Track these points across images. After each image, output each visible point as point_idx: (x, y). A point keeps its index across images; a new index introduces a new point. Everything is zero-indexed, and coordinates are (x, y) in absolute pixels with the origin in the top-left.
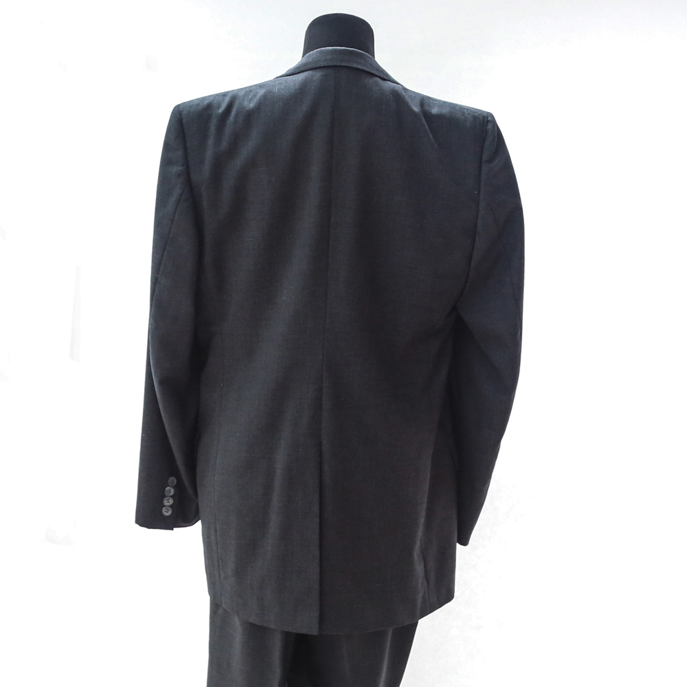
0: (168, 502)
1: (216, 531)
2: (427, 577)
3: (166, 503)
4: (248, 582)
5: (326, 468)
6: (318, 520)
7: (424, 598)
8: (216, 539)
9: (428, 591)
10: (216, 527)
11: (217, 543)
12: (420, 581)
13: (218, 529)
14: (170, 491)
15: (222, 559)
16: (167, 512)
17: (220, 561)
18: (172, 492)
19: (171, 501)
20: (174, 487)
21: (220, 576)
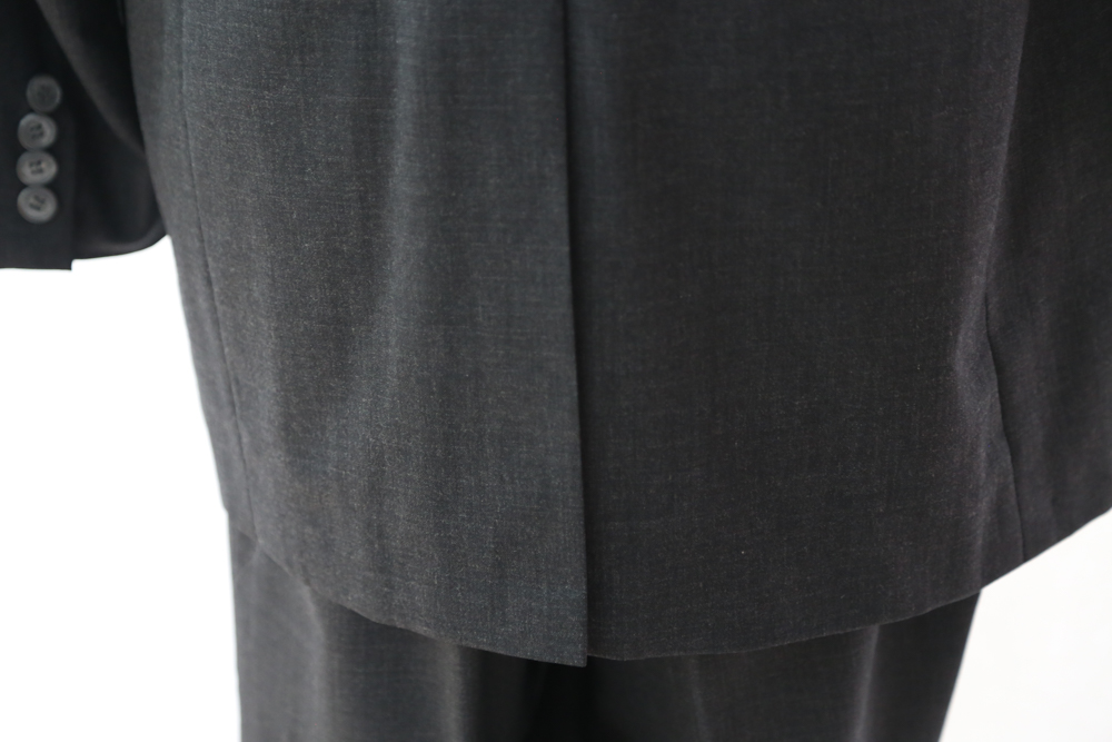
0: (38, 171)
1: (209, 282)
2: (1009, 430)
3: (27, 172)
4: (330, 468)
5: (589, 47)
6: (566, 249)
7: (999, 509)
8: (214, 310)
9: (1017, 481)
10: (206, 265)
11: (216, 322)
12: (982, 452)
13: (213, 275)
14: (39, 129)
15: (237, 382)
16: (38, 209)
17: (234, 389)
18: (49, 134)
19: (49, 169)
20: (54, 115)
21: (239, 437)
